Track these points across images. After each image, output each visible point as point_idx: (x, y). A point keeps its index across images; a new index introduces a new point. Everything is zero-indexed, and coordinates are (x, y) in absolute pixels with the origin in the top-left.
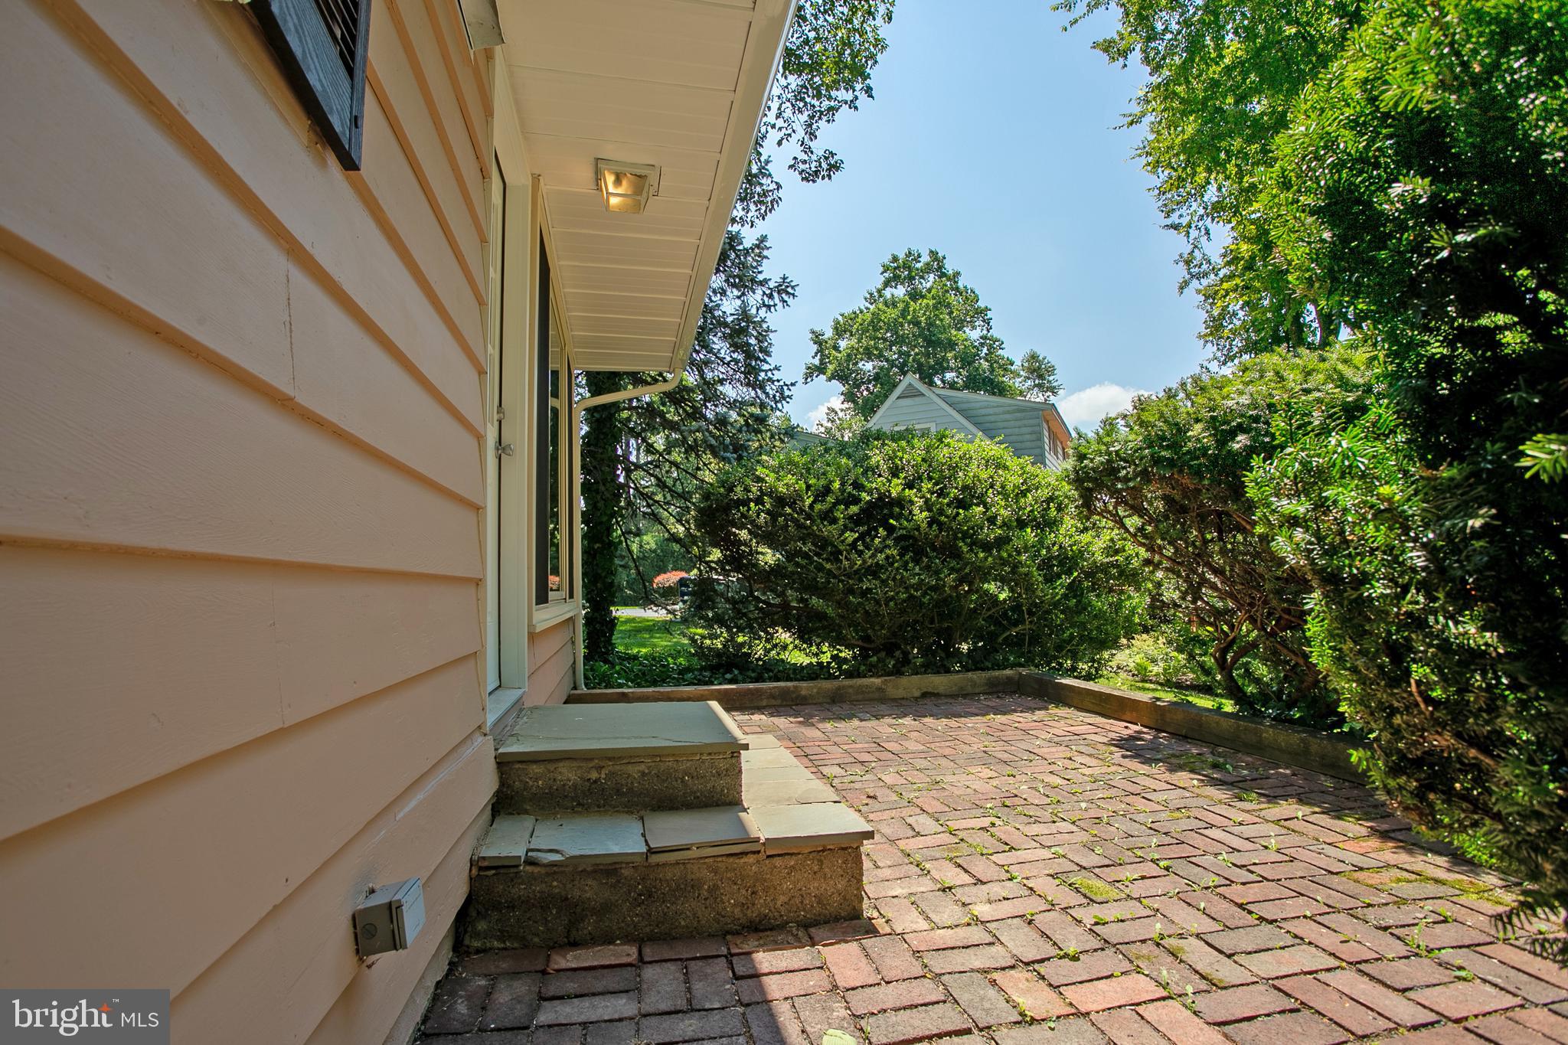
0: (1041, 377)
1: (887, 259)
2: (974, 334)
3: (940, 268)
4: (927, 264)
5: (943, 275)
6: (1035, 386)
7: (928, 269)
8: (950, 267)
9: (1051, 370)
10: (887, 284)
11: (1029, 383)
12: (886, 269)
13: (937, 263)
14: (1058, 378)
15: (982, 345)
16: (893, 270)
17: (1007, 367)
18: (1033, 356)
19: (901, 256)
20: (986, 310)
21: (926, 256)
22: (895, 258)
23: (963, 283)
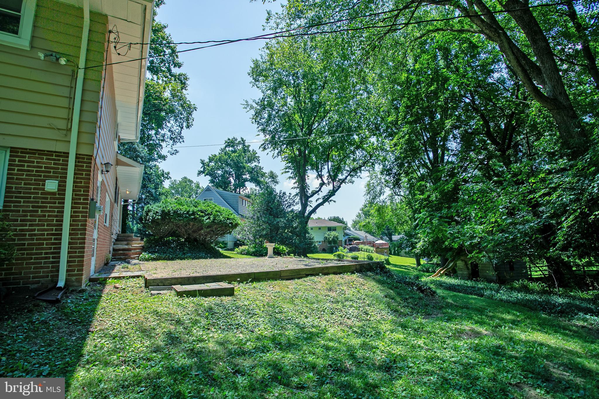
0: (273, 178)
1: (226, 139)
2: (253, 164)
3: (243, 143)
4: (239, 142)
5: (244, 145)
6: (272, 181)
7: (239, 143)
8: (247, 143)
9: (276, 176)
10: (226, 147)
11: (270, 180)
12: (226, 142)
14: (278, 179)
15: (255, 168)
16: (228, 143)
17: (263, 175)
18: (271, 172)
19: (231, 139)
20: (259, 157)
21: (239, 139)
22: (229, 139)
23: (251, 149)
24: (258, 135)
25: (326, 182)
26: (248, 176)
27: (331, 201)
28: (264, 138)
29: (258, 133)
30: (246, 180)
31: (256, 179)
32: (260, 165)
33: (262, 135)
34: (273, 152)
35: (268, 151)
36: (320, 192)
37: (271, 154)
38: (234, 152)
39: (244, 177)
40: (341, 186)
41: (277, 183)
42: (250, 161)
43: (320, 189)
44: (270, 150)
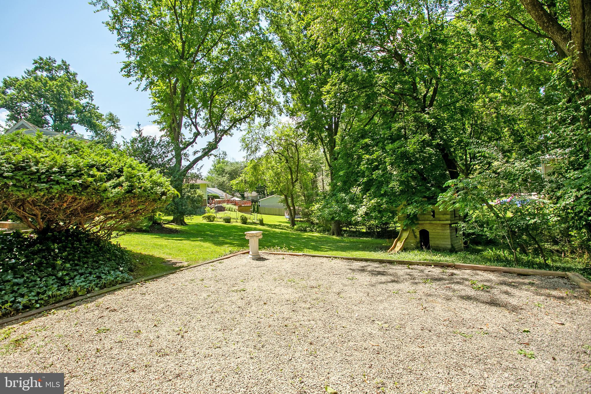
0: (113, 122)
1: (37, 58)
2: (83, 101)
3: (66, 69)
4: (59, 66)
5: (68, 72)
6: (111, 126)
7: (59, 68)
8: (72, 70)
9: (118, 120)
10: (36, 69)
11: (108, 124)
12: (36, 62)
13: (65, 67)
14: (120, 124)
15: (87, 106)
16: (41, 64)
17: (99, 117)
18: (111, 114)
19: (45, 59)
20: (91, 92)
21: (59, 62)
22: (41, 59)
23: (79, 78)
24: (117, 52)
25: (202, 131)
26: (74, 116)
27: (211, 155)
28: (126, 60)
29: (118, 49)
30: (72, 121)
31: (90, 122)
32: (93, 103)
33: (123, 52)
34: (138, 83)
35: (131, 79)
36: (194, 144)
37: (135, 84)
38: (52, 79)
39: (70, 116)
40: (223, 138)
41: (119, 128)
42: (77, 95)
43: (194, 140)
44: (134, 78)
